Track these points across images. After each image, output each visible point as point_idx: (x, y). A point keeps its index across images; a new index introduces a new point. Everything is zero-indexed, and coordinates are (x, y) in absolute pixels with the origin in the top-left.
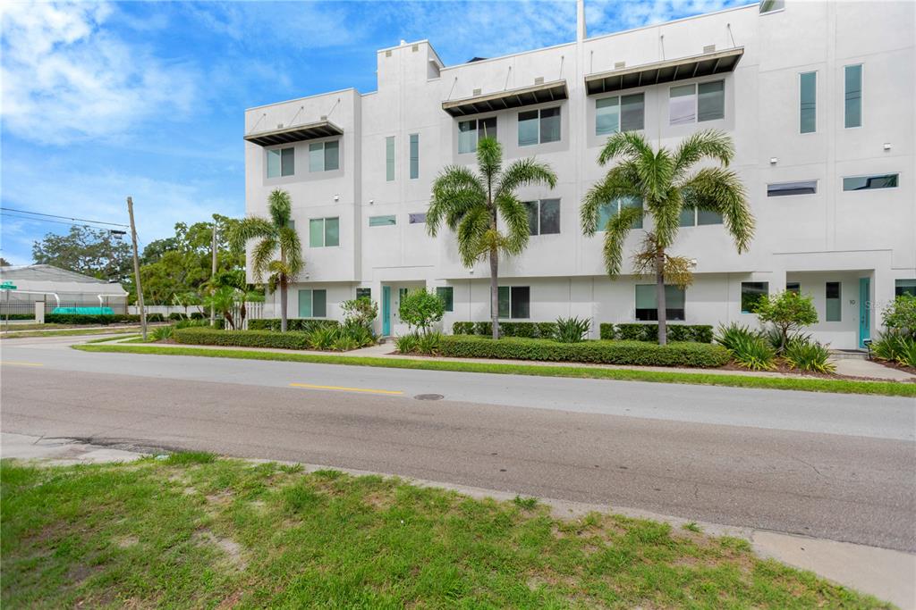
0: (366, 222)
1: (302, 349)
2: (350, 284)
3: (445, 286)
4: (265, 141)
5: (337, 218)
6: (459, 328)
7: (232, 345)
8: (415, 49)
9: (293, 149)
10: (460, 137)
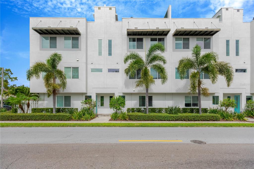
0: (89, 70)
1: (68, 120)
2: (82, 94)
3: (122, 95)
4: (42, 32)
5: (78, 68)
6: (129, 110)
7: (29, 120)
8: (110, 9)
9: (56, 38)
10: (130, 43)
